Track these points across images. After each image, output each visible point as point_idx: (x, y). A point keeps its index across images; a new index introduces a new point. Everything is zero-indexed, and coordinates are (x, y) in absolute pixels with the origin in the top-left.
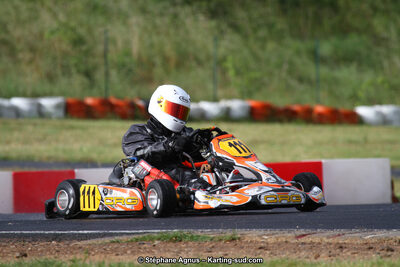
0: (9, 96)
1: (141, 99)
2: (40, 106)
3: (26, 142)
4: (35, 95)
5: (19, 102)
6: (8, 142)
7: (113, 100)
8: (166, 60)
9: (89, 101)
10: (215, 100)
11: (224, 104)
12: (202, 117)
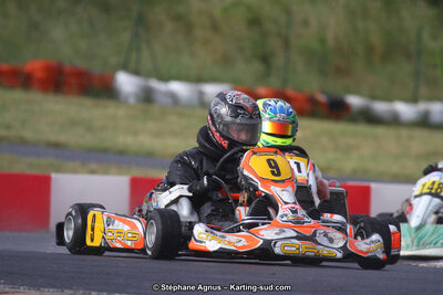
0: (165, 78)
1: (323, 92)
2: (201, 94)
3: (157, 134)
4: (198, 79)
5: (178, 87)
6: (136, 133)
7: (290, 92)
8: (370, 49)
9: (262, 91)
10: (414, 100)
11: (422, 106)
12: (394, 121)
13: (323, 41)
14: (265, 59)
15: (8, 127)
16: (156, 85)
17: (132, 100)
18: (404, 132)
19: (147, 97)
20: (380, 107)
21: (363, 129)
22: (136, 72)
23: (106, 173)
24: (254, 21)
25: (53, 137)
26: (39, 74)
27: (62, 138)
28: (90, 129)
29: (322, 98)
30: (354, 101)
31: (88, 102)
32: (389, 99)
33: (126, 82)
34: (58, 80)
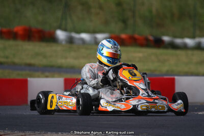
0: (79, 32)
1: (152, 35)
2: (96, 39)
4: (94, 32)
5: (85, 36)
6: (66, 58)
7: (136, 36)
8: (173, 15)
9: (123, 36)
10: (193, 37)
11: (197, 40)
12: (185, 47)
13: (151, 12)
14: (124, 21)
15: (7, 57)
16: (74, 35)
17: (64, 43)
18: (190, 52)
19: (71, 41)
20: (178, 41)
21: (170, 51)
22: (65, 30)
23: (53, 77)
24: (119, 4)
25: (28, 61)
26: (21, 32)
27: (32, 61)
28: (45, 57)
29: (151, 38)
30: (166, 39)
31: (43, 44)
32: (182, 37)
33: (61, 34)
34: (29, 35)
